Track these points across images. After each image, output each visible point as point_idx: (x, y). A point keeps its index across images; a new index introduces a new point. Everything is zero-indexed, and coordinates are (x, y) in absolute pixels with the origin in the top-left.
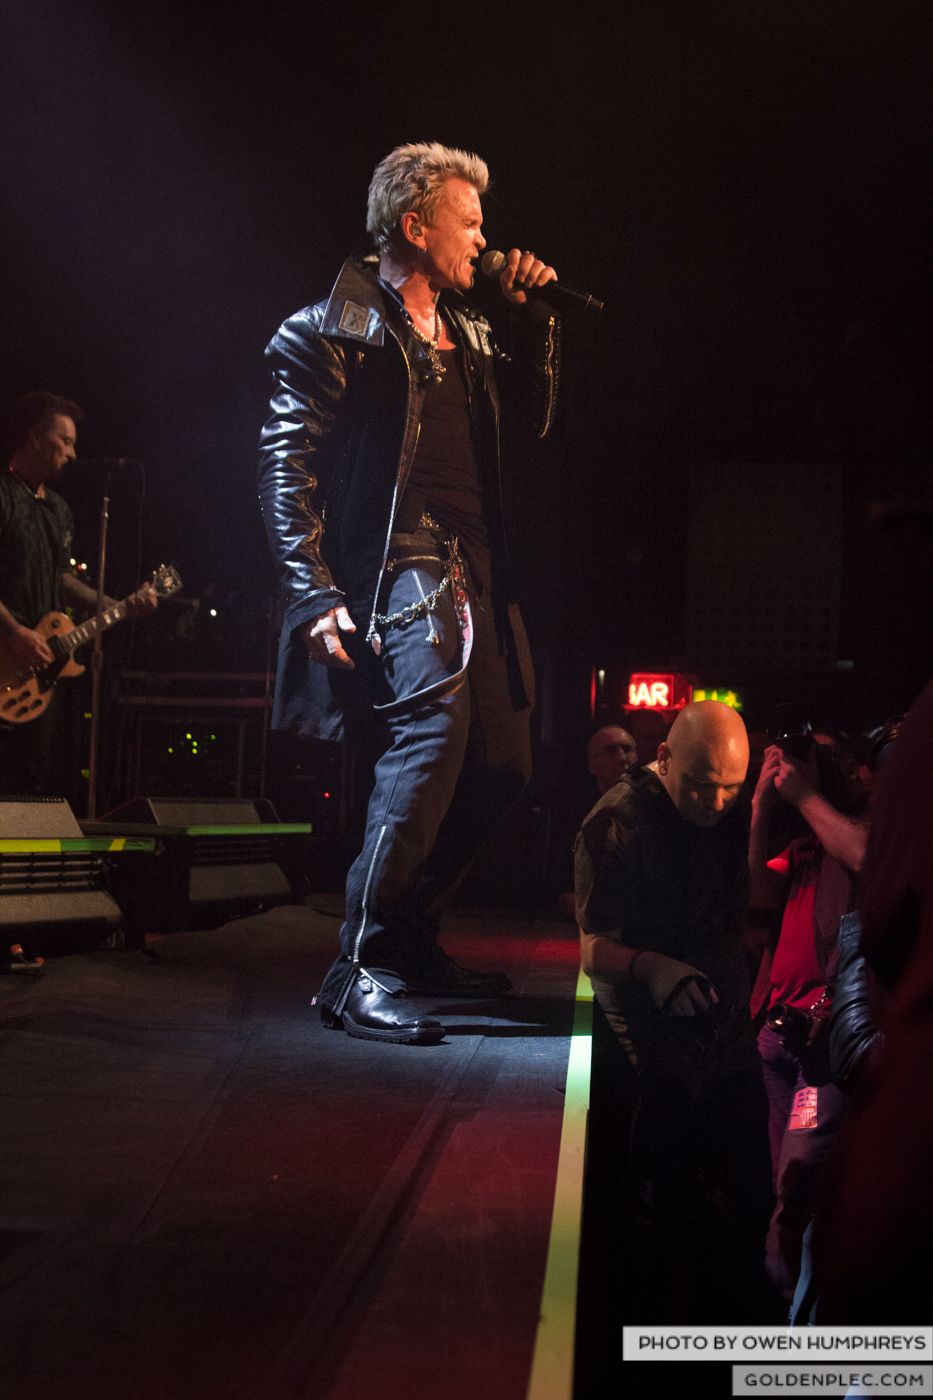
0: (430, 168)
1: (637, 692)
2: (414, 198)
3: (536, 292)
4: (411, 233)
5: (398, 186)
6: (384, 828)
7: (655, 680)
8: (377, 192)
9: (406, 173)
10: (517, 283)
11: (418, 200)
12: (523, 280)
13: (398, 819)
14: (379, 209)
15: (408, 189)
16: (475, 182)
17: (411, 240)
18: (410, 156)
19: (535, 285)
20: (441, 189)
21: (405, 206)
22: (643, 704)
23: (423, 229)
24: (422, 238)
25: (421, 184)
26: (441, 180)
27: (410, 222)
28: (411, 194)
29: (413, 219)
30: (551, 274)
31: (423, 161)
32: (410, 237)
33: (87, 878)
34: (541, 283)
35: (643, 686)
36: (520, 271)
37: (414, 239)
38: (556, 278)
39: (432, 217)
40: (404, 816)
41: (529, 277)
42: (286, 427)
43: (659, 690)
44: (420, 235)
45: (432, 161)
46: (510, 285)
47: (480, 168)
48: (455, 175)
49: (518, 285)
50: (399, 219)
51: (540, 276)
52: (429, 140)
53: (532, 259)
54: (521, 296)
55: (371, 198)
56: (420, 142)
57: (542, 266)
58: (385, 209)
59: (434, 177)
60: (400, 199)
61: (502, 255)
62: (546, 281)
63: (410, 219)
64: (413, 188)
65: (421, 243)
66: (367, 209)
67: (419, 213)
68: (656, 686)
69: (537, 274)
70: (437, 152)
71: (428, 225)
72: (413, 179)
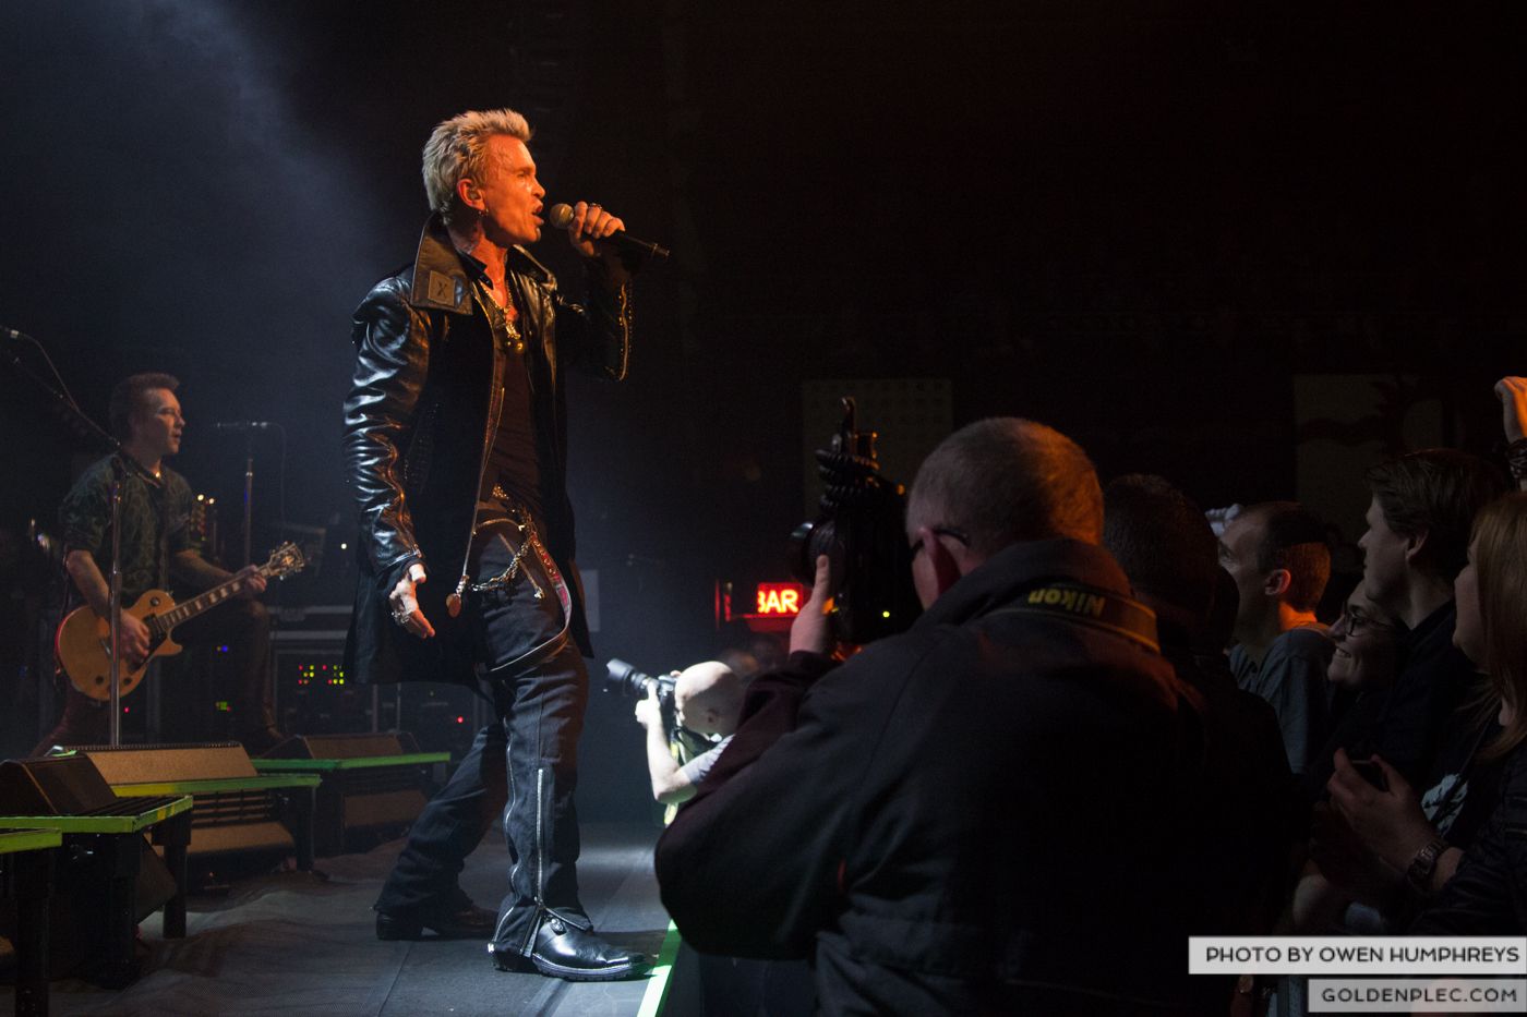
0: (465, 133)
1: (766, 600)
2: (462, 164)
3: (602, 242)
4: (470, 198)
5: (445, 159)
6: (541, 771)
7: (784, 588)
8: (429, 171)
9: (448, 146)
10: (584, 233)
11: (465, 166)
12: (590, 231)
13: (552, 760)
14: (434, 187)
15: (454, 159)
16: (516, 134)
17: (471, 205)
18: (449, 130)
19: (602, 236)
20: (484, 149)
21: (455, 174)
22: (773, 611)
23: (480, 192)
24: (481, 200)
25: (464, 151)
26: (481, 141)
27: (466, 189)
28: (458, 162)
29: (468, 185)
30: (618, 224)
31: (459, 130)
32: (468, 202)
33: (261, 811)
34: (607, 234)
35: (773, 594)
36: (587, 223)
37: (474, 203)
38: (623, 229)
39: (483, 178)
40: (557, 756)
41: (596, 228)
42: (366, 400)
43: (789, 597)
44: (478, 198)
45: (469, 128)
46: (578, 235)
47: (518, 121)
48: (493, 133)
49: (586, 236)
50: (454, 189)
51: (606, 228)
52: (462, 112)
53: (598, 210)
54: (588, 246)
55: (426, 178)
56: (454, 116)
57: (609, 217)
58: (439, 185)
59: (473, 140)
60: (450, 170)
61: (570, 208)
62: (613, 231)
63: (465, 186)
64: (458, 158)
65: (480, 205)
66: (425, 190)
67: (470, 178)
68: (785, 593)
69: (603, 224)
70: (472, 119)
71: (482, 187)
72: (456, 149)
